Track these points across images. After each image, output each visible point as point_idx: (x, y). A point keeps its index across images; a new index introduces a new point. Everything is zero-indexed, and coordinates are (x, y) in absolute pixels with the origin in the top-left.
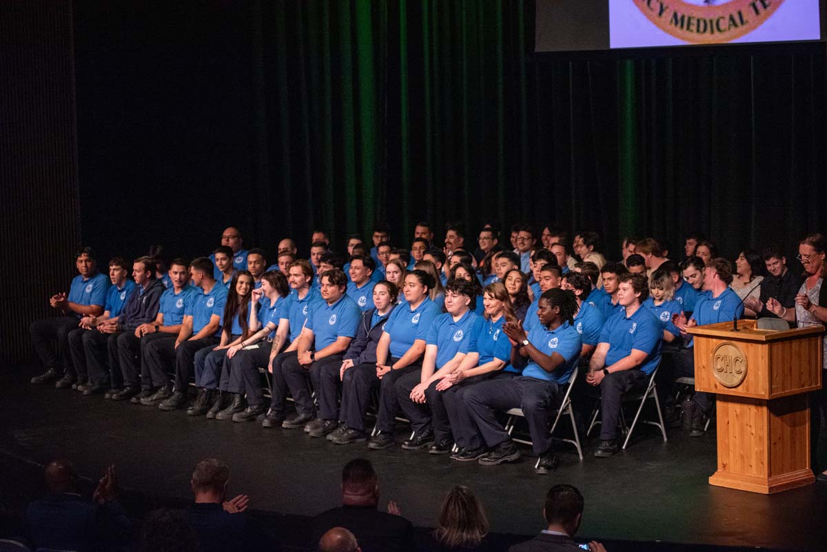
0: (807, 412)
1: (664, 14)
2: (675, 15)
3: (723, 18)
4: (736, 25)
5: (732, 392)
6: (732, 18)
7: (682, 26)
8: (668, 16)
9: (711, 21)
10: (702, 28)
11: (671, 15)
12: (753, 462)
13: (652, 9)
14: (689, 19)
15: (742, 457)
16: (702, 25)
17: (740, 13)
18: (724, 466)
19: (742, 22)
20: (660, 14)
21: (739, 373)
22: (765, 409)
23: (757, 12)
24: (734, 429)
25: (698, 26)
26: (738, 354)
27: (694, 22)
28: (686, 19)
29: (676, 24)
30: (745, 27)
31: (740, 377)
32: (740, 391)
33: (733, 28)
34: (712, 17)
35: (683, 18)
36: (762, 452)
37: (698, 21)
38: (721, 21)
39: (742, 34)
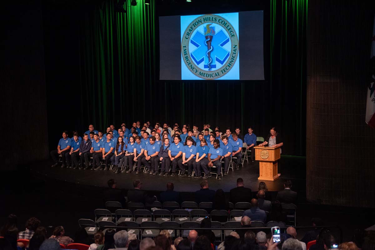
0: (277, 163)
1: (197, 72)
2: (200, 72)
3: (213, 74)
4: (217, 76)
5: (265, 160)
6: (216, 74)
7: (202, 75)
8: (198, 73)
9: (210, 74)
10: (207, 76)
11: (199, 72)
12: (269, 174)
13: (194, 71)
14: (204, 74)
15: (266, 173)
16: (208, 75)
17: (218, 73)
18: (261, 175)
19: (219, 75)
20: (196, 72)
21: (267, 156)
22: (272, 163)
23: (223, 73)
24: (264, 168)
25: (207, 75)
26: (267, 152)
27: (206, 74)
28: (203, 74)
29: (200, 75)
30: (219, 76)
31: (268, 157)
32: (267, 160)
33: (216, 76)
34: (210, 73)
35: (202, 73)
36: (271, 172)
37: (207, 74)
38: (213, 75)
39: (219, 78)
